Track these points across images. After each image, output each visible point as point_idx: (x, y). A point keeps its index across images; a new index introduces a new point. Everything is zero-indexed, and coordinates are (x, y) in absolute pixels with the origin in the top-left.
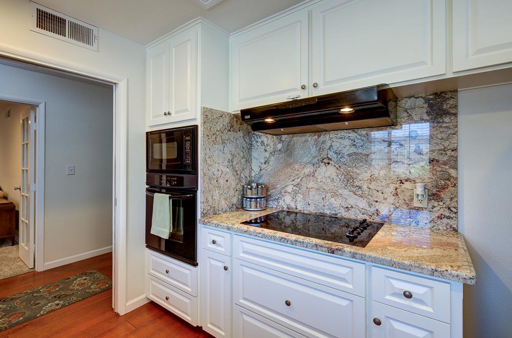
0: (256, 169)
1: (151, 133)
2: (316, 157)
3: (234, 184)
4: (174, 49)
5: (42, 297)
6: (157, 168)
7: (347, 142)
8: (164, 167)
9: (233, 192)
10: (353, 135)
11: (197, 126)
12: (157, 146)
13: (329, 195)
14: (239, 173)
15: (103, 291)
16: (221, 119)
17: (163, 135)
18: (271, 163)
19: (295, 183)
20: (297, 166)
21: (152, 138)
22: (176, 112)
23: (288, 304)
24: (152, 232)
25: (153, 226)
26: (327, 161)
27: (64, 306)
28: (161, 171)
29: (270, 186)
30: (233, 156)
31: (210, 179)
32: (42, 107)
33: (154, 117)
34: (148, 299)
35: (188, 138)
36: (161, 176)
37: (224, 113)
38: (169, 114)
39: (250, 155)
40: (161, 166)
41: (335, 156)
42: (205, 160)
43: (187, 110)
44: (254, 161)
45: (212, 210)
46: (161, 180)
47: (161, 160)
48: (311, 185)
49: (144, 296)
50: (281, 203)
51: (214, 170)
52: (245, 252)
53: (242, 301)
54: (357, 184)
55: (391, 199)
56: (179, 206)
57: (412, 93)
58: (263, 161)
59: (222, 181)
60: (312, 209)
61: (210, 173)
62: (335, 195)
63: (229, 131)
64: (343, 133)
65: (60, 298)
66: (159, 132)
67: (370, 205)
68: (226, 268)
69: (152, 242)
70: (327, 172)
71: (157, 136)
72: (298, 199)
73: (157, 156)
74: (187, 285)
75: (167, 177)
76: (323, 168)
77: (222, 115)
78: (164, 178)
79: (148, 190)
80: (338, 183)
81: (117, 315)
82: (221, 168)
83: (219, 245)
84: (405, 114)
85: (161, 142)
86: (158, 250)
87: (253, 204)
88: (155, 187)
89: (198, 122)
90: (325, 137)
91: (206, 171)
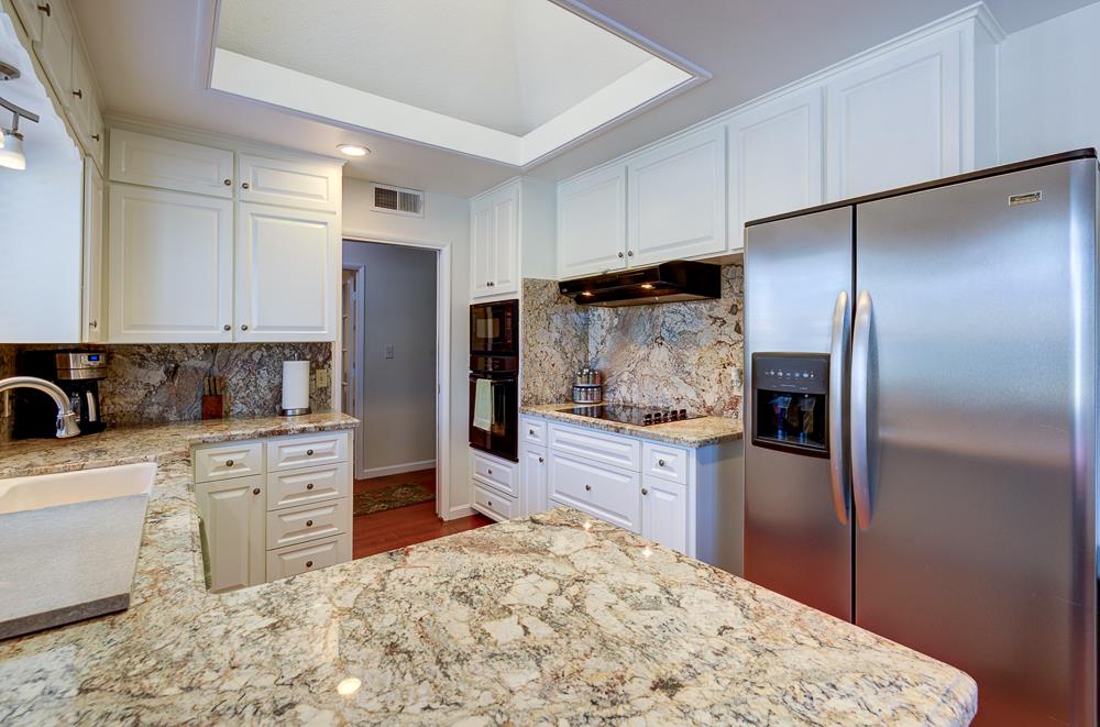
0: (592, 350)
1: (476, 306)
2: (650, 335)
3: (562, 369)
4: (497, 209)
5: (368, 500)
6: (482, 349)
7: (678, 318)
8: (490, 349)
9: (561, 379)
10: (683, 308)
11: (517, 301)
12: (481, 322)
13: (661, 384)
14: (569, 355)
15: (426, 501)
16: (546, 290)
17: (489, 309)
18: (607, 343)
19: (630, 369)
20: (632, 347)
21: (477, 311)
22: (499, 283)
23: (588, 488)
24: (475, 425)
25: (476, 417)
26: (659, 341)
27: (388, 509)
28: (485, 353)
29: (606, 373)
30: (562, 334)
31: (531, 362)
32: (362, 270)
33: (478, 287)
34: (473, 510)
35: (509, 314)
36: (486, 359)
37: (549, 281)
38: (492, 284)
39: (587, 334)
40: (486, 347)
41: (667, 334)
42: (526, 340)
43: (508, 281)
44: (591, 340)
45: (534, 399)
46: (486, 363)
47: (486, 339)
48: (646, 371)
49: (468, 506)
50: (618, 395)
51: (537, 350)
52: (558, 441)
53: (555, 495)
54: (687, 369)
55: (716, 387)
56: (502, 394)
57: (733, 261)
58: (599, 341)
59: (546, 365)
60: (646, 402)
61: (532, 355)
62: (668, 383)
63: (556, 303)
64: (674, 307)
65: (384, 502)
66: (484, 306)
67: (698, 395)
68: (541, 460)
69: (478, 439)
70: (661, 354)
71: (481, 310)
72: (634, 389)
73: (481, 335)
74: (507, 485)
75: (494, 359)
76: (656, 351)
77: (546, 285)
78: (490, 360)
79: (471, 376)
80: (670, 369)
81: (441, 520)
82: (546, 348)
83: (537, 436)
84: (727, 285)
85: (486, 318)
86: (483, 448)
87: (583, 395)
88: (479, 372)
89: (519, 296)
90: (659, 311)
91: (527, 352)
